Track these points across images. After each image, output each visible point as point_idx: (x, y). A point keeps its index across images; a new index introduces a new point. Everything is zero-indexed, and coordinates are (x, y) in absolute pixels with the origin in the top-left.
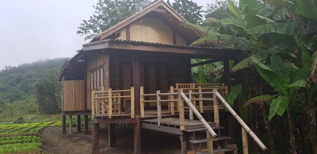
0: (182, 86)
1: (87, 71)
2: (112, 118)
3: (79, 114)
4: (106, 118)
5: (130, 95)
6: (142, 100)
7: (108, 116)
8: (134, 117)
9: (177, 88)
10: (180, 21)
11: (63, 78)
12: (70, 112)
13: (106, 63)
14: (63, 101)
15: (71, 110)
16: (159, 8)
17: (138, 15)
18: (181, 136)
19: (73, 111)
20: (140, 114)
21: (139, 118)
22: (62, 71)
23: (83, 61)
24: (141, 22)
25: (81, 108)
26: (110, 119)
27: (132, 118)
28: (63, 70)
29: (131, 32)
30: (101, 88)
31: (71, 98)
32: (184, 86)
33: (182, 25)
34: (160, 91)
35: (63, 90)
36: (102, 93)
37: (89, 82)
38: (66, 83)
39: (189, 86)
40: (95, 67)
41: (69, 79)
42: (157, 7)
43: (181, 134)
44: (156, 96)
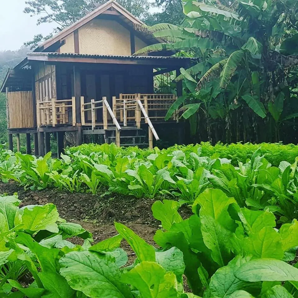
0: (126, 96)
1: (36, 80)
2: (55, 126)
3: (28, 132)
4: (50, 126)
5: (72, 105)
6: (82, 109)
7: (52, 125)
8: (76, 125)
9: (121, 99)
10: (135, 24)
11: (6, 88)
12: (18, 130)
13: (53, 72)
14: (8, 116)
15: (18, 127)
16: (110, 9)
17: (84, 20)
18: (104, 134)
19: (20, 128)
20: (81, 123)
21: (80, 125)
22: (6, 81)
23: (30, 68)
24: (92, 24)
25: (30, 125)
26: (54, 127)
27: (73, 125)
28: (6, 79)
29: (79, 37)
30: (45, 99)
31: (17, 112)
32: (129, 96)
33: (137, 29)
34: (94, 100)
35: (8, 104)
36: (46, 103)
37: (38, 94)
38: (11, 95)
39: (134, 96)
40: (43, 76)
41: (14, 90)
42: (107, 9)
43: (104, 133)
44: (91, 104)
